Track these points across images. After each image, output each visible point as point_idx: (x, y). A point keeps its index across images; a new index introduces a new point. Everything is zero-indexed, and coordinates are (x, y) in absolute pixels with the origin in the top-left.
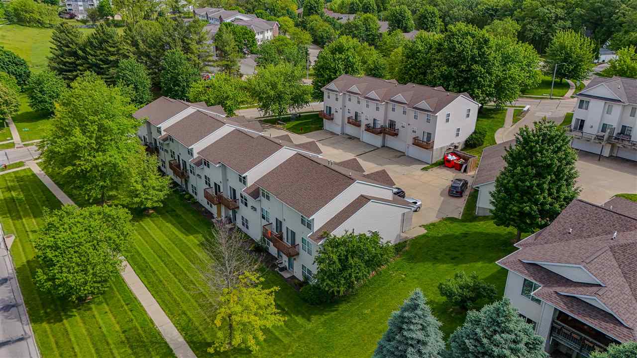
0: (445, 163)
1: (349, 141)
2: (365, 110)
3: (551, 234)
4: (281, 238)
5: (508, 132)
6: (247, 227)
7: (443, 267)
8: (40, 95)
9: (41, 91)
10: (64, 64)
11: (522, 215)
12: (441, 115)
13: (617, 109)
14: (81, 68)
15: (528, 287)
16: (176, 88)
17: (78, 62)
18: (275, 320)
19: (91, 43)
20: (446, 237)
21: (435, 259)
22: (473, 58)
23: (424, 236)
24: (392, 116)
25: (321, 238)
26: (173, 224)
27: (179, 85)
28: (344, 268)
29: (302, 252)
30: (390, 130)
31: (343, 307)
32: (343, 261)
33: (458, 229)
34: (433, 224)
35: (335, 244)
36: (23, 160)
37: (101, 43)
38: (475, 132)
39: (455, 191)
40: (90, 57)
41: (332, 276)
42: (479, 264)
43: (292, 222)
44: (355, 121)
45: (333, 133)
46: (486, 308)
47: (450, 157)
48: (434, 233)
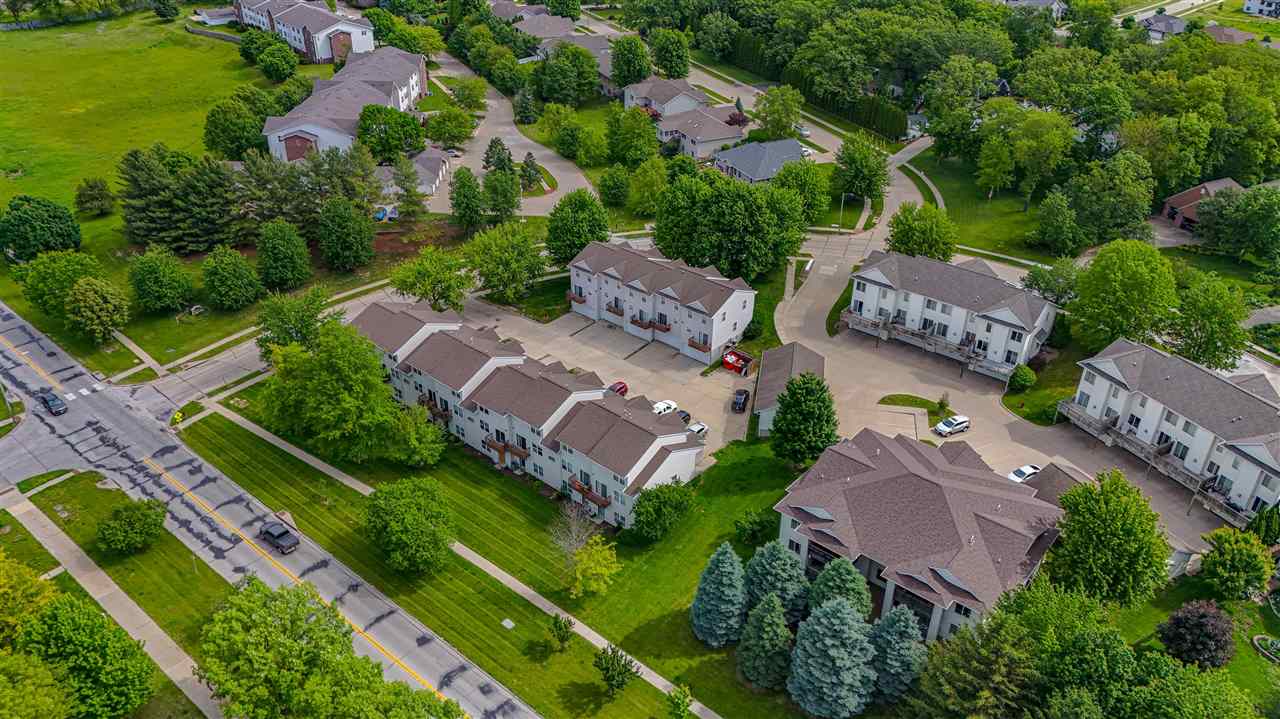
0: (722, 364)
1: (610, 331)
2: (627, 297)
3: (810, 479)
4: (590, 489)
5: (788, 307)
6: (541, 474)
7: (735, 499)
8: (155, 288)
9: (157, 281)
10: (152, 220)
11: (795, 452)
12: (717, 317)
13: (891, 295)
14: (181, 225)
15: (794, 524)
16: (347, 253)
17: (176, 216)
18: (616, 568)
19: (194, 187)
20: (734, 466)
21: (727, 491)
22: (746, 228)
23: (715, 466)
24: (661, 309)
25: (635, 492)
26: (457, 477)
27: (349, 248)
28: (659, 516)
29: (613, 501)
30: (662, 323)
31: (658, 546)
32: (658, 511)
33: (744, 455)
34: (721, 451)
35: (647, 496)
36: (193, 398)
37: (211, 187)
38: (752, 322)
39: (738, 406)
40: (196, 210)
41: (649, 524)
42: (764, 493)
43: (600, 475)
44: (616, 308)
45: (587, 319)
46: (768, 544)
47: (731, 359)
48: (723, 463)
